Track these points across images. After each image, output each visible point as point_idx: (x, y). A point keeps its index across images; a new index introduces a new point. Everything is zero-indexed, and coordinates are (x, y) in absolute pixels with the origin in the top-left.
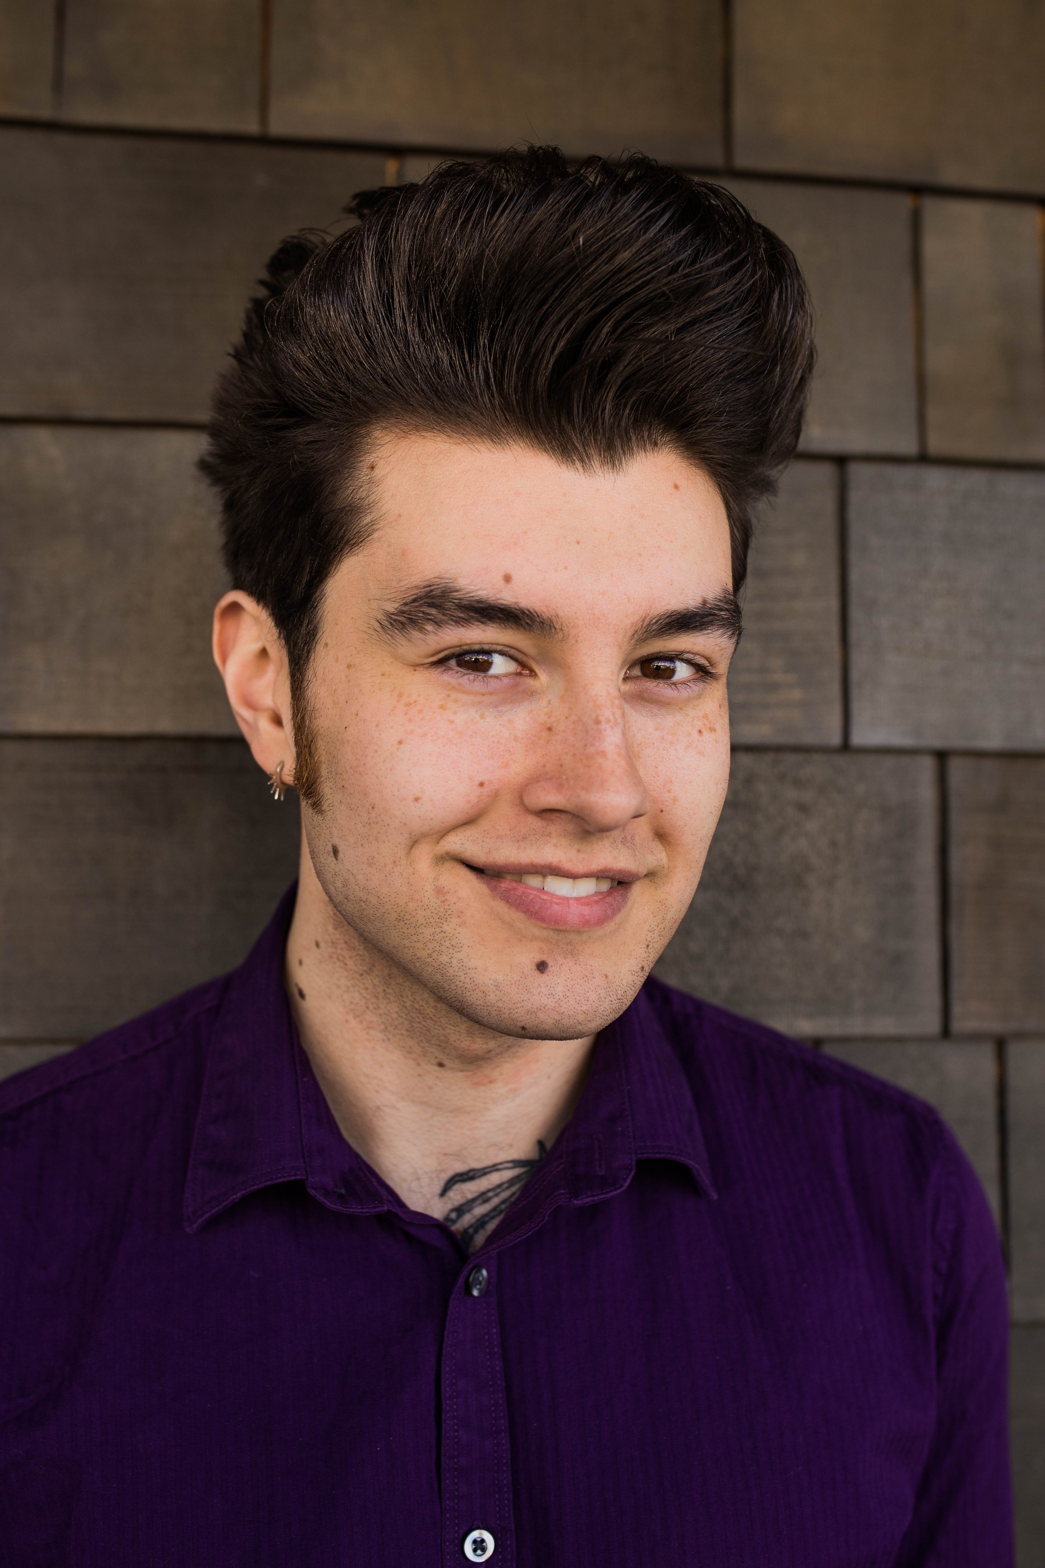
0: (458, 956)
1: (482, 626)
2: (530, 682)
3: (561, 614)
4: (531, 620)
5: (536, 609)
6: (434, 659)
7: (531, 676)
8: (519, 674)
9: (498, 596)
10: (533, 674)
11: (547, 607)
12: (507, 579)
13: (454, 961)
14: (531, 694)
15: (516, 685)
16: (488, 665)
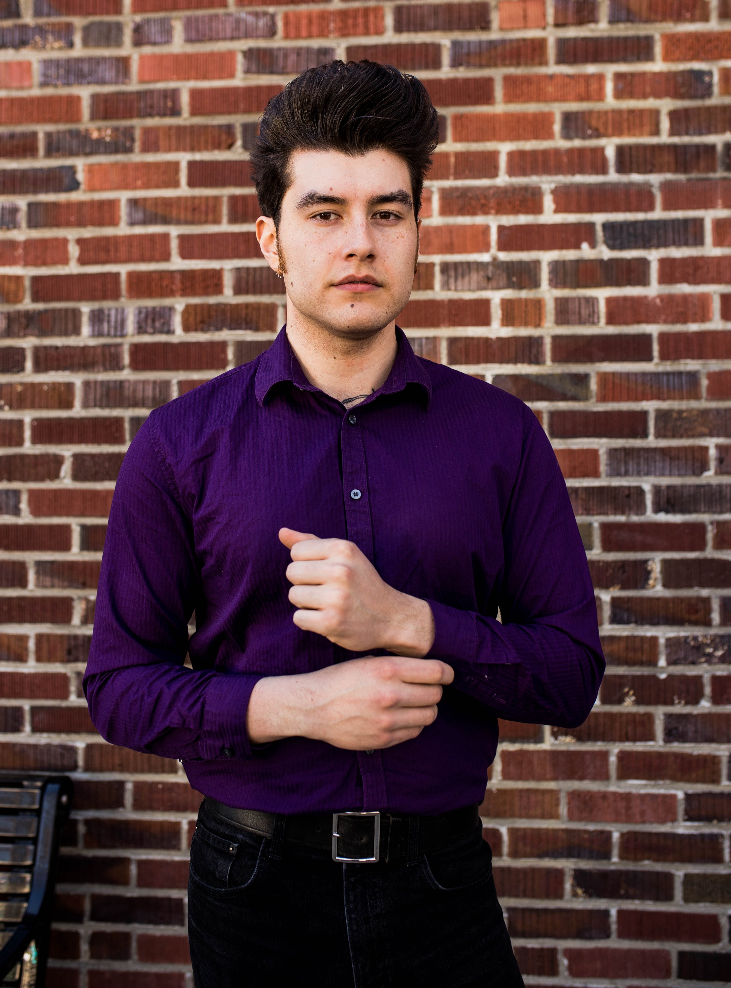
0: (328, 311)
1: (325, 204)
2: (341, 221)
3: (347, 197)
4: (339, 200)
5: (339, 197)
6: (313, 215)
7: (341, 219)
8: (337, 219)
9: (329, 194)
10: (342, 218)
11: (342, 195)
12: (331, 189)
13: (327, 313)
14: (343, 224)
15: (336, 222)
16: (330, 216)
